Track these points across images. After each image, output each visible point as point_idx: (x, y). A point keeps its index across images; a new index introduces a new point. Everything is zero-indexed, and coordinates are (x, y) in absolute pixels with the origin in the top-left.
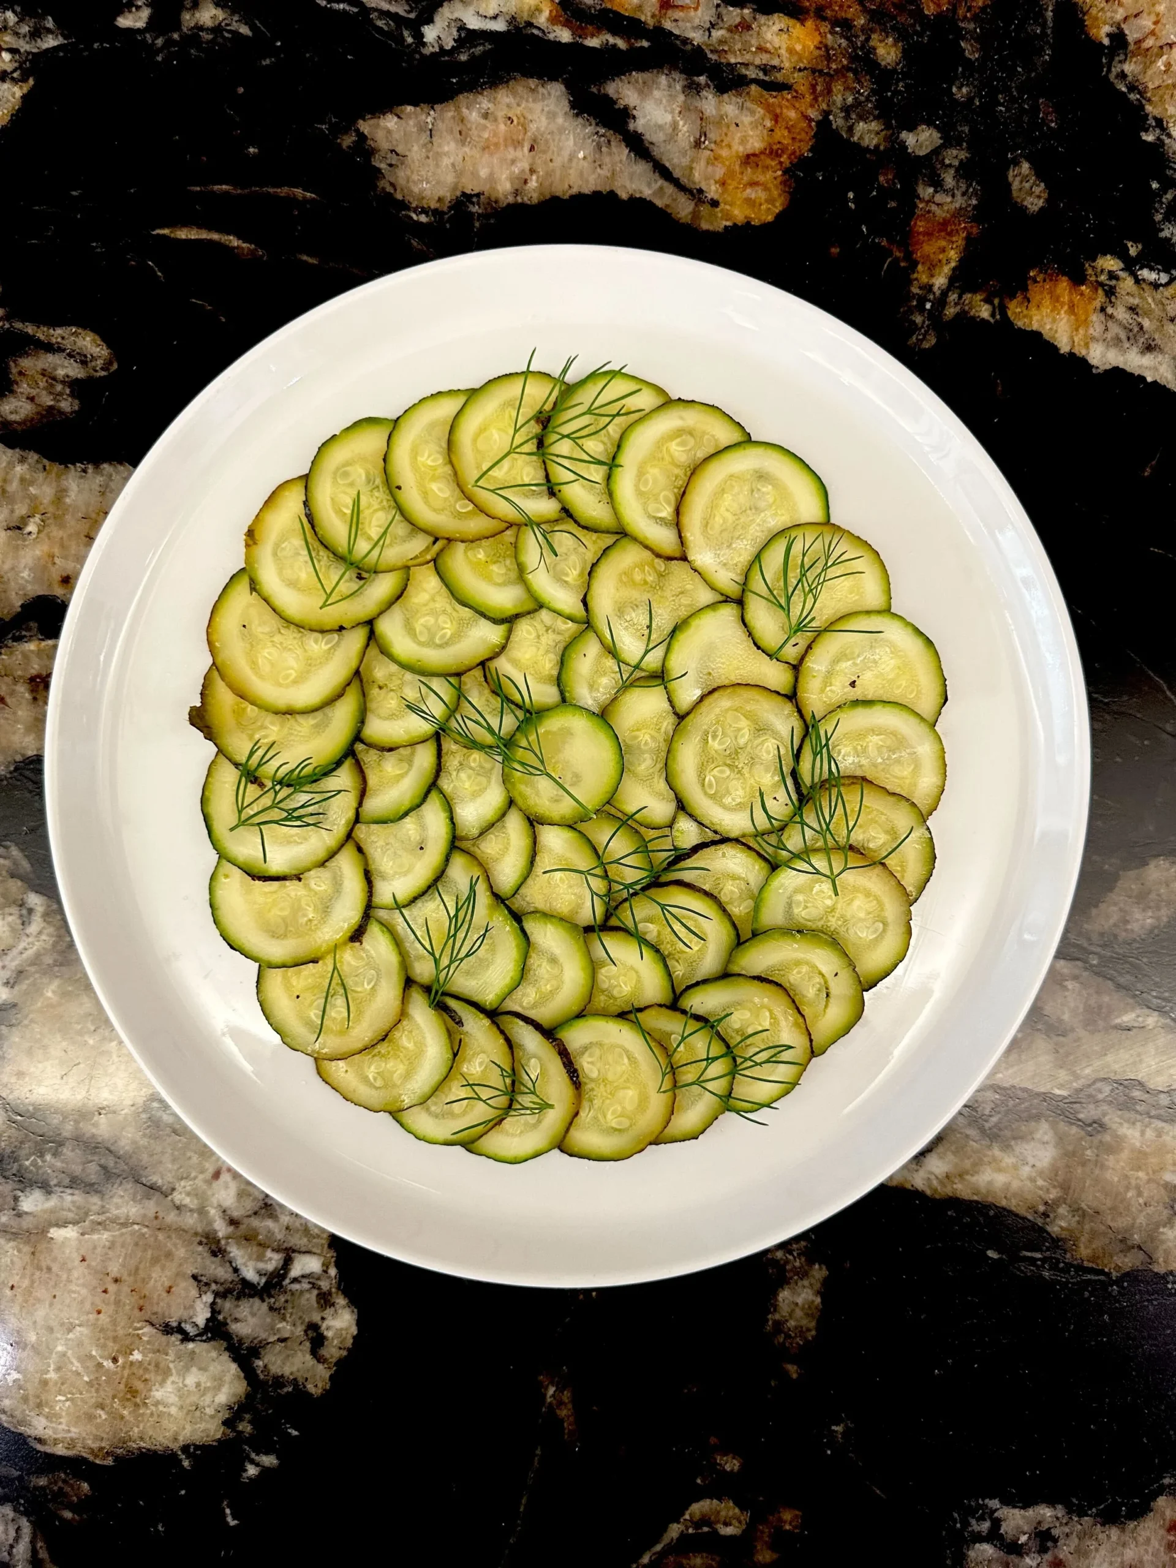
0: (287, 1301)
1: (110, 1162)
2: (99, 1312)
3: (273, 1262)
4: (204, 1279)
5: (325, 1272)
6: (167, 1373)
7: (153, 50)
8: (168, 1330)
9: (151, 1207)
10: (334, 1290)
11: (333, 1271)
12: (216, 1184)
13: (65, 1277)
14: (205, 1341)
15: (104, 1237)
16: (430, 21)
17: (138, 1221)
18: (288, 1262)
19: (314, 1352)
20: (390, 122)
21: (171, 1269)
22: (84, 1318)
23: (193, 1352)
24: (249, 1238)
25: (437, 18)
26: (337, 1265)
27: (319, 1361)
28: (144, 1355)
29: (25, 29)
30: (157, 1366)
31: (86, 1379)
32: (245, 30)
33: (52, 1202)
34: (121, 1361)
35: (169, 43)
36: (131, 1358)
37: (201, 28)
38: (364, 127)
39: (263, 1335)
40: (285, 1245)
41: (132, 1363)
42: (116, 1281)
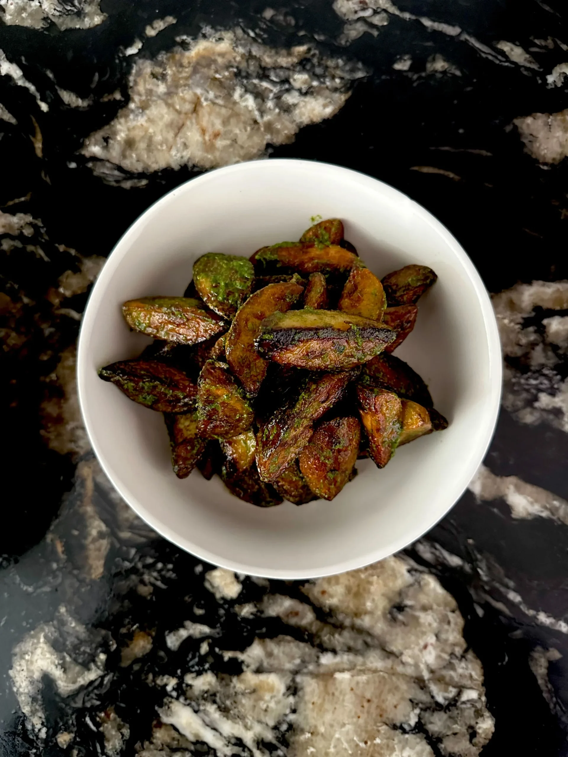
0: (458, 714)
1: (369, 640)
2: (359, 717)
3: (452, 692)
4: (416, 701)
5: (480, 698)
6: (393, 750)
7: (411, 81)
8: (395, 727)
9: (389, 663)
10: (483, 708)
11: (484, 699)
12: (425, 652)
13: (341, 698)
14: (414, 734)
15: (363, 678)
16: (550, 73)
17: (382, 670)
18: (459, 694)
19: (471, 741)
20: (529, 120)
21: (398, 696)
22: (350, 720)
23: (407, 739)
24: (440, 680)
25: (554, 72)
26: (486, 695)
27: (474, 746)
28: (381, 740)
29: (347, 68)
30: (388, 746)
31: (350, 752)
32: (458, 73)
33: (338, 659)
34: (369, 743)
35: (420, 78)
36: (375, 742)
37: (436, 71)
38: (517, 122)
39: (444, 732)
40: (459, 684)
41: (375, 745)
42: (369, 701)
